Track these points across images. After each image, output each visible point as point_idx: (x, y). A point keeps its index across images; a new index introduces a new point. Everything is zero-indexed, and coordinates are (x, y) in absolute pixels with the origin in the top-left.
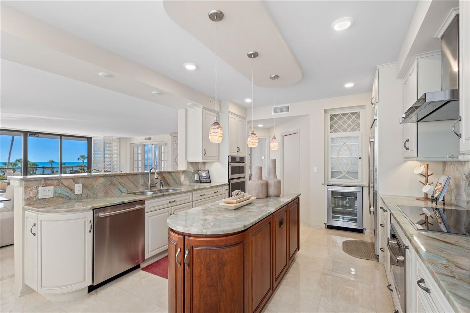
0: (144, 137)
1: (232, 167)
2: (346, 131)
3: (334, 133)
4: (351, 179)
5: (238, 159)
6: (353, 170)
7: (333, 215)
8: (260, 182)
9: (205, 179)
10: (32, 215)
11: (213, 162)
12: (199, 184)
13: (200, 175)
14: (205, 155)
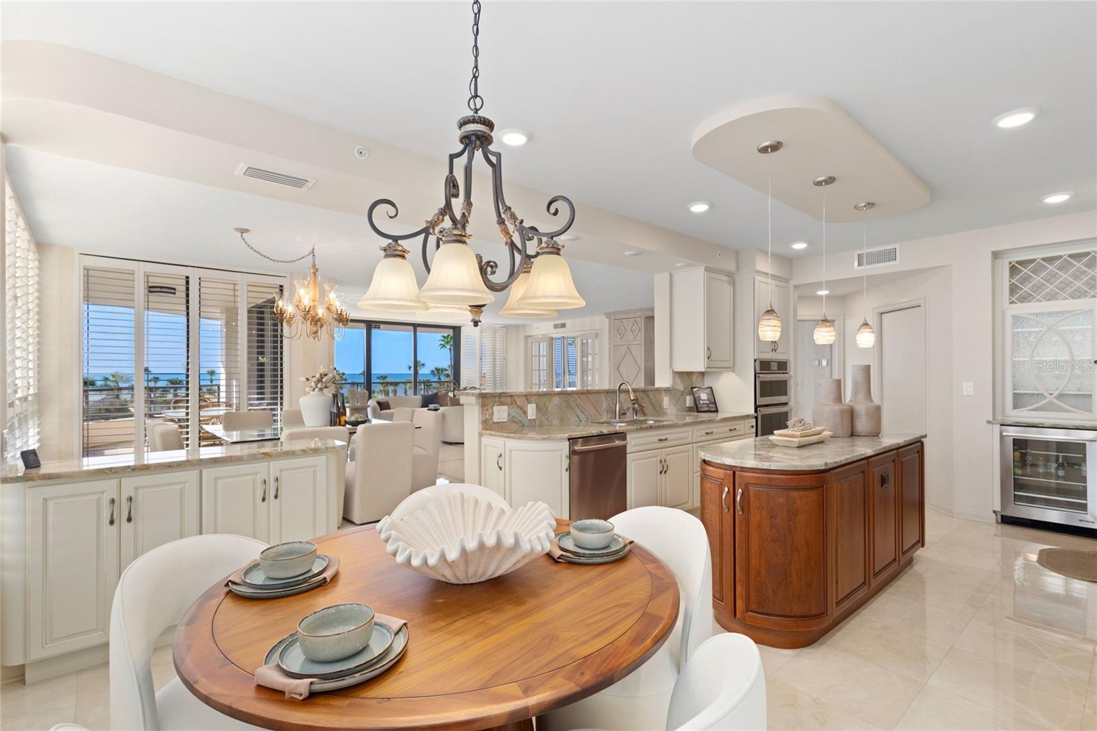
0: (552, 324)
1: (762, 383)
2: (1057, 296)
3: (1019, 305)
4: (1074, 412)
5: (774, 366)
6: (1078, 390)
7: (1016, 493)
8: (837, 407)
9: (705, 404)
10: (495, 443)
11: (722, 372)
12: (696, 414)
13: (696, 396)
14: (709, 358)
